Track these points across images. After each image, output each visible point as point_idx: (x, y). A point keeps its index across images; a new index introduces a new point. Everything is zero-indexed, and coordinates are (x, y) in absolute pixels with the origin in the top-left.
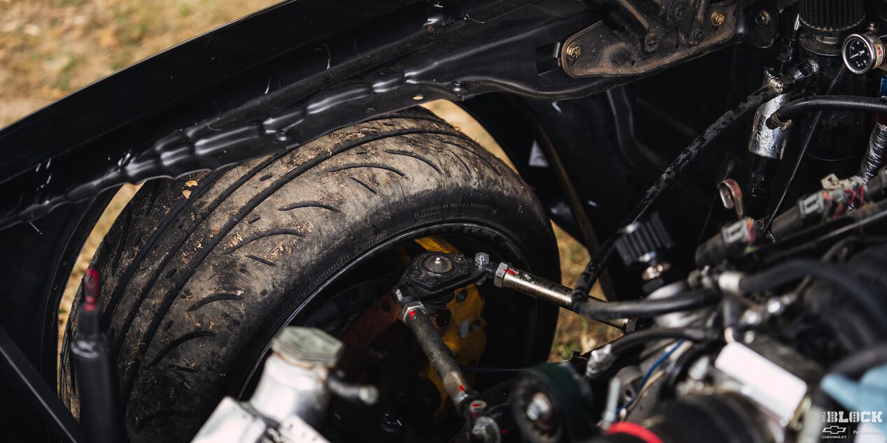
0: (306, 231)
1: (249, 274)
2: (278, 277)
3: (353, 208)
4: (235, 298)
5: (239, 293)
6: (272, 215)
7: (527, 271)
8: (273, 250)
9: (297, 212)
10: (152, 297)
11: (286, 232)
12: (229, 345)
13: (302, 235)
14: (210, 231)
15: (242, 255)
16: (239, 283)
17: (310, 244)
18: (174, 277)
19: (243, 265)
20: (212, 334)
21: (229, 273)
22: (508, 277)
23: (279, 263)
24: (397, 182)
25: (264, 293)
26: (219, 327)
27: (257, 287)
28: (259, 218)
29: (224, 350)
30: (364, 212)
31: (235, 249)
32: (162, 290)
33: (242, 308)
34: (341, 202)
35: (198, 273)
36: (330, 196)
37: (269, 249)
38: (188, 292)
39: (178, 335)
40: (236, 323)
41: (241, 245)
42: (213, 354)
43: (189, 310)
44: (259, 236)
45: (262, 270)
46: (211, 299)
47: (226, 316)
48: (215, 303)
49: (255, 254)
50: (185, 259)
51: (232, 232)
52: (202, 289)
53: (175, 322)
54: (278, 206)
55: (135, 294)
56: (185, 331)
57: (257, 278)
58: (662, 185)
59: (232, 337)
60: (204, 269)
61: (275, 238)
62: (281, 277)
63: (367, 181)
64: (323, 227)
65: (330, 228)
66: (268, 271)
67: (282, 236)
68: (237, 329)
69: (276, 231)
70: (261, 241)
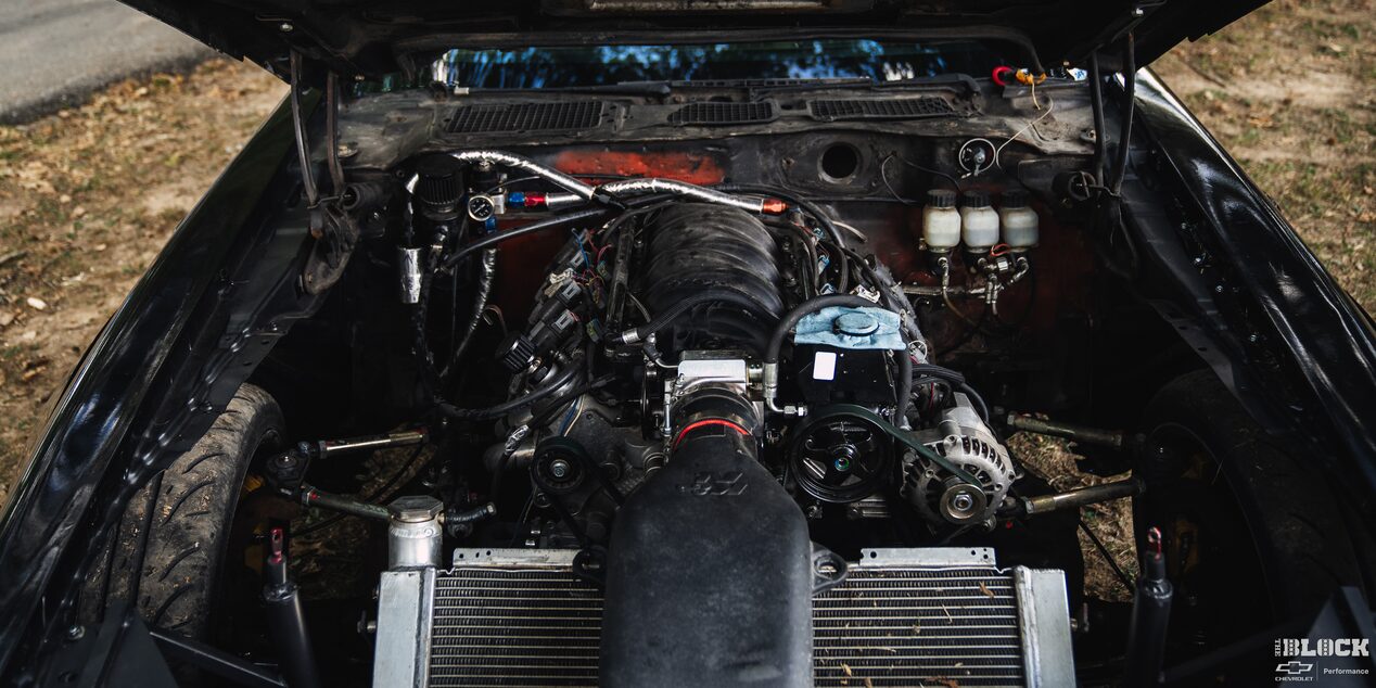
0: (214, 478)
1: (194, 528)
2: (215, 519)
3: (229, 448)
4: (195, 550)
5: (197, 545)
6: (181, 480)
7: (340, 439)
8: (202, 501)
9: (198, 467)
10: (115, 590)
11: (201, 486)
12: (206, 587)
13: (214, 481)
14: (137, 517)
15: (181, 518)
16: (192, 538)
17: (222, 486)
18: (128, 564)
19: (187, 524)
20: (190, 587)
21: (178, 536)
22: (329, 448)
23: (211, 509)
24: (238, 418)
25: (212, 535)
26: (194, 578)
27: (206, 534)
28: (172, 487)
29: (204, 593)
30: (236, 446)
31: (170, 517)
32: (123, 580)
33: (203, 554)
34: (220, 447)
35: (150, 550)
36: (209, 446)
37: (198, 503)
38: (151, 569)
39: (161, 603)
40: (204, 568)
41: (173, 513)
42: (198, 600)
43: (160, 581)
44: (183, 499)
45: (202, 520)
46: (175, 563)
47: (194, 567)
48: (181, 563)
49: (190, 512)
50: (129, 547)
51: (157, 507)
52: (163, 559)
53: (153, 596)
54: (180, 471)
55: (94, 597)
56: (167, 597)
57: (203, 527)
58: (423, 334)
59: (206, 579)
60: (154, 544)
61: (197, 493)
62: (217, 518)
63: (222, 426)
64: (222, 469)
65: (226, 467)
66: (207, 518)
67: (200, 490)
68: (207, 572)
69: (193, 489)
70: (187, 501)
